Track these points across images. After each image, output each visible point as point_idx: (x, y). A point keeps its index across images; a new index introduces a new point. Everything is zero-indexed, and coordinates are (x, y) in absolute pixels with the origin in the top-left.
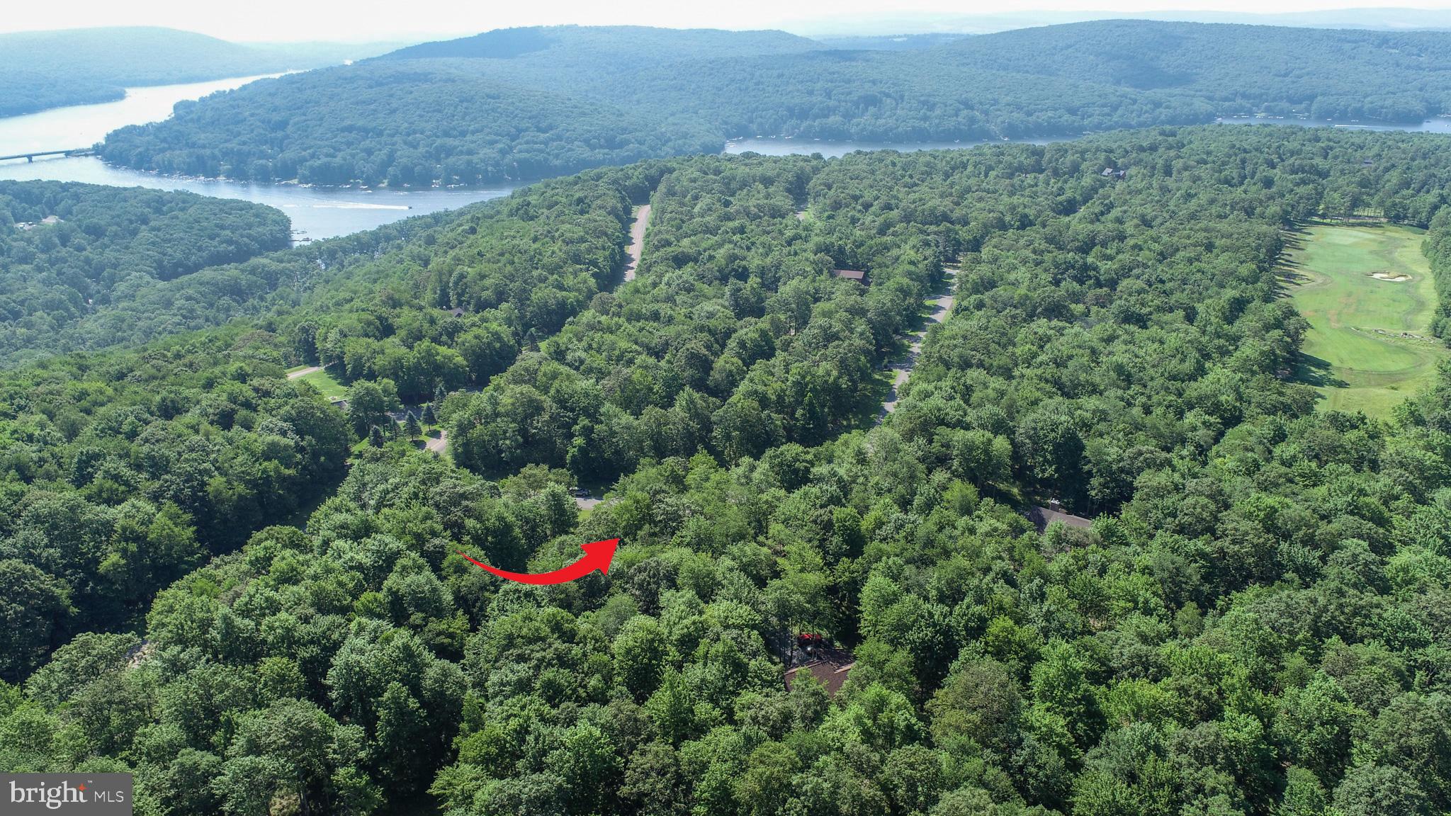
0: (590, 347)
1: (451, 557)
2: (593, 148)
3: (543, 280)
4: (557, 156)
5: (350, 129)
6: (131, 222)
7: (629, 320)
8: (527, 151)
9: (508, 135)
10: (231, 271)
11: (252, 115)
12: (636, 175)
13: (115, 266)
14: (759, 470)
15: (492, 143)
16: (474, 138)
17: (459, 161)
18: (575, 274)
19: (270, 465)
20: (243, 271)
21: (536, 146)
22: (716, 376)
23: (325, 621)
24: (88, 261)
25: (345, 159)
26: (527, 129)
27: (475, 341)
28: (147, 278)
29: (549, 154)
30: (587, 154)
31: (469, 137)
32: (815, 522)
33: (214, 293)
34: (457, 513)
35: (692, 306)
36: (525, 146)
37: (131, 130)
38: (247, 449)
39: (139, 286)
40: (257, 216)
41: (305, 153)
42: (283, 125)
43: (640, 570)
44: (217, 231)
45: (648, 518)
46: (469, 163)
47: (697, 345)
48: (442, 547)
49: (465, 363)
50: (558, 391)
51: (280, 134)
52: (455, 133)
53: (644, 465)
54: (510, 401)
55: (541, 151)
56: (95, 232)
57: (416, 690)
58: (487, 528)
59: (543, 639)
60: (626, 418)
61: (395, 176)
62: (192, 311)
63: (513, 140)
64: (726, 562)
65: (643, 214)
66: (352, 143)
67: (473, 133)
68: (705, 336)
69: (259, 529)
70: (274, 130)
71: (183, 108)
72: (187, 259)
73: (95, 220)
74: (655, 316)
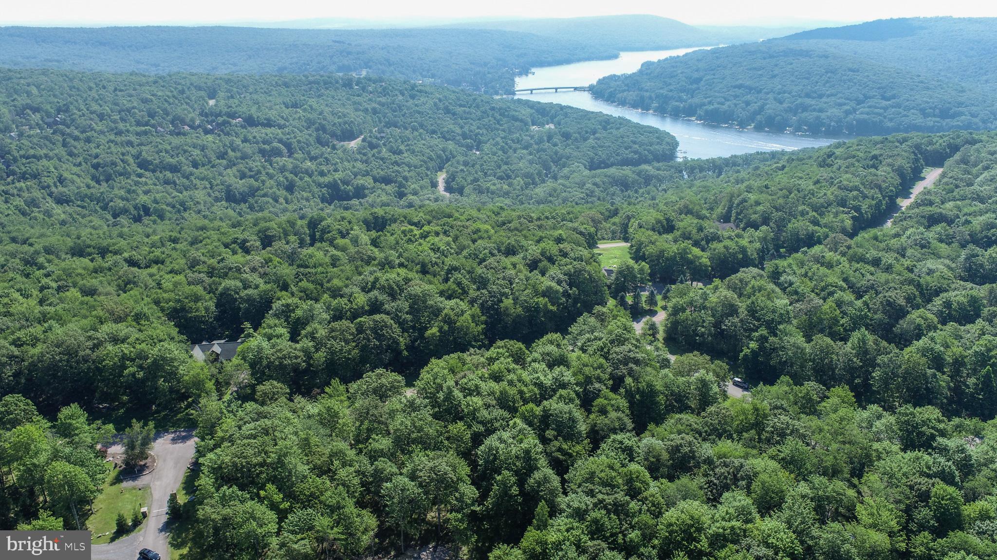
0: (806, 275)
1: (600, 401)
2: (925, 115)
3: (803, 214)
4: (891, 120)
5: (740, 87)
6: (587, 132)
7: (850, 261)
8: (868, 114)
9: (855, 100)
10: (627, 171)
11: (682, 73)
12: (940, 142)
13: (568, 158)
14: (883, 420)
15: (840, 105)
16: (828, 100)
17: (810, 116)
18: (836, 215)
19: (542, 301)
20: (634, 172)
21: (877, 110)
22: (903, 324)
23: (498, 412)
24: (556, 153)
25: (729, 107)
26: (873, 97)
27: (723, 250)
28: (582, 167)
29: (885, 117)
30: (919, 120)
31: (824, 99)
32: (911, 488)
33: (610, 183)
34: (623, 370)
35: (919, 260)
36: (867, 110)
37: (613, 78)
38: (534, 287)
39: (574, 171)
40: (658, 138)
41: (706, 101)
42: (698, 81)
43: (726, 465)
44: (631, 144)
45: (758, 425)
46: (818, 118)
47: (899, 297)
48: (600, 391)
49: (709, 263)
50: (753, 303)
51: (694, 86)
52: (815, 95)
53: (782, 382)
54: (715, 300)
55: (880, 114)
56: (566, 136)
57: (521, 483)
58: (638, 388)
59: (613, 487)
60: (799, 339)
61: (760, 122)
62: (592, 192)
63: (858, 104)
64: (803, 488)
65: (932, 176)
66: (738, 96)
67: (828, 96)
68: (911, 289)
69: (502, 339)
70: (691, 84)
71: (647, 65)
72: (609, 159)
73: (568, 129)
74: (876, 262)
